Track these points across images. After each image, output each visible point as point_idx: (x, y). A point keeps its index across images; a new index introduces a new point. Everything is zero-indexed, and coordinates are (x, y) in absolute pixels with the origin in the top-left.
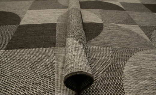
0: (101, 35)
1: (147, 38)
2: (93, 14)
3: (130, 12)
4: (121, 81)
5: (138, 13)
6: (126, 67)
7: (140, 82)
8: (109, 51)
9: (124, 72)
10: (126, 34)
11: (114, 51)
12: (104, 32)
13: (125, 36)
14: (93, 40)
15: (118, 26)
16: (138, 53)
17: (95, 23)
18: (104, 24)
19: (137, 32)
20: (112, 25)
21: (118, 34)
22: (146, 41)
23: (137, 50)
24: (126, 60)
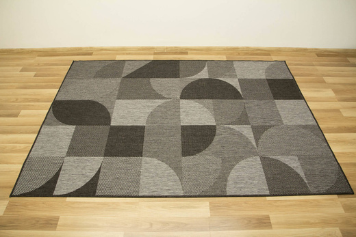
0: (213, 143)
1: (254, 143)
2: (206, 110)
3: (247, 101)
4: (225, 185)
5: (256, 102)
6: (231, 175)
7: (238, 186)
8: (219, 160)
9: (229, 178)
10: (236, 140)
11: (224, 161)
12: (216, 138)
13: (235, 142)
14: (207, 149)
15: (230, 128)
16: (242, 162)
17: (208, 126)
18: (217, 127)
19: (247, 136)
20: (224, 128)
21: (230, 140)
22: (253, 147)
23: (242, 158)
24: (231, 169)
